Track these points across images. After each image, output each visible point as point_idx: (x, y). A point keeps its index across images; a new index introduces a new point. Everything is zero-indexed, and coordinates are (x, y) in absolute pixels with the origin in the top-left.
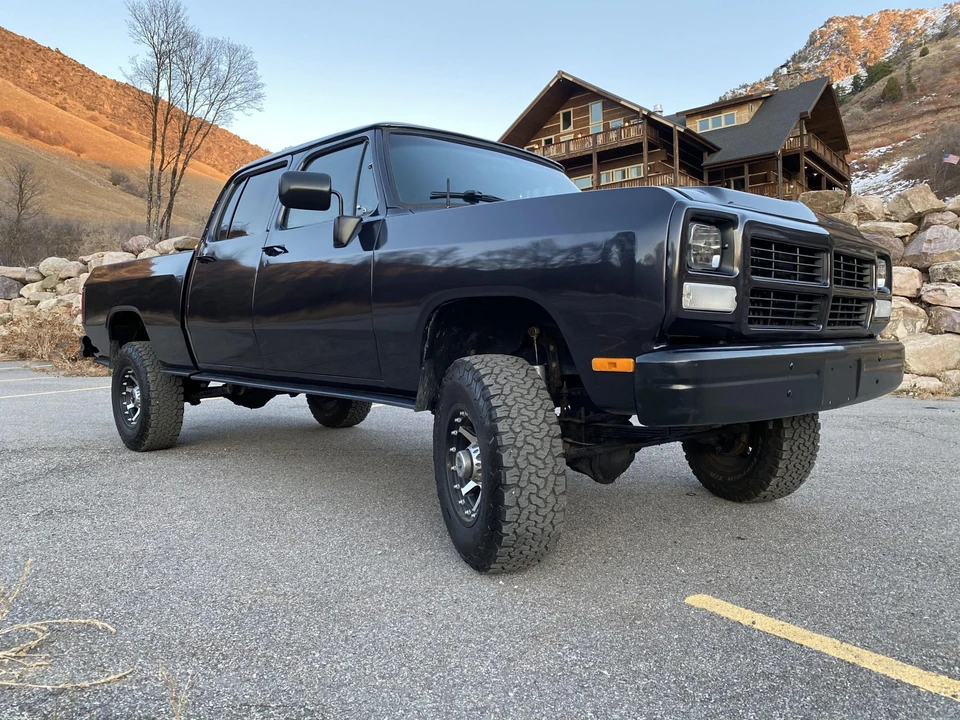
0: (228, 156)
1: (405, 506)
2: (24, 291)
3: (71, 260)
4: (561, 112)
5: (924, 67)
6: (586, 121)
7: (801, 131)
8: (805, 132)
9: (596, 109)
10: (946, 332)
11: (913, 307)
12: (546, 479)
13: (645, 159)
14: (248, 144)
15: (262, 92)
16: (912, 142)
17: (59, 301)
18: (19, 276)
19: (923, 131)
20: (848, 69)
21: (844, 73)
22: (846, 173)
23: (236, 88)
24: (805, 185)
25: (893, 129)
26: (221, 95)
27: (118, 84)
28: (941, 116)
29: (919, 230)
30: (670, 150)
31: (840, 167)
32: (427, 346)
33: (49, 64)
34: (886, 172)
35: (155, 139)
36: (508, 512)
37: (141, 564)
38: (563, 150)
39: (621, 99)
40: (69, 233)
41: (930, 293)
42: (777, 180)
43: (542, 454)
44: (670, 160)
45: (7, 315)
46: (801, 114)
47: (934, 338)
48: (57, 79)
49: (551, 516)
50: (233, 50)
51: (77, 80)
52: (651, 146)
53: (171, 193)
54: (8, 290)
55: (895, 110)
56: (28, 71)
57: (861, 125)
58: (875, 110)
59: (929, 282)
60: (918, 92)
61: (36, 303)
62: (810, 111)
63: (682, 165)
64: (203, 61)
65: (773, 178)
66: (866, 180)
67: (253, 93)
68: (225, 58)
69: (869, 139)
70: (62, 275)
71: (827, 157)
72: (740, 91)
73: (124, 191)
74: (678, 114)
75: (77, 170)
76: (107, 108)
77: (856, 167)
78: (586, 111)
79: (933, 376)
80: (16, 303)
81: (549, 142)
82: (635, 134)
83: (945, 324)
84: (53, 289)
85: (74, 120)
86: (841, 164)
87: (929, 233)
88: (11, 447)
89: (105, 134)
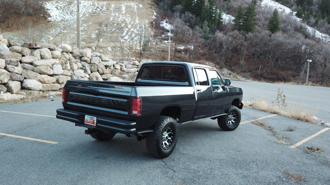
11: (8, 72)
83: (14, 78)
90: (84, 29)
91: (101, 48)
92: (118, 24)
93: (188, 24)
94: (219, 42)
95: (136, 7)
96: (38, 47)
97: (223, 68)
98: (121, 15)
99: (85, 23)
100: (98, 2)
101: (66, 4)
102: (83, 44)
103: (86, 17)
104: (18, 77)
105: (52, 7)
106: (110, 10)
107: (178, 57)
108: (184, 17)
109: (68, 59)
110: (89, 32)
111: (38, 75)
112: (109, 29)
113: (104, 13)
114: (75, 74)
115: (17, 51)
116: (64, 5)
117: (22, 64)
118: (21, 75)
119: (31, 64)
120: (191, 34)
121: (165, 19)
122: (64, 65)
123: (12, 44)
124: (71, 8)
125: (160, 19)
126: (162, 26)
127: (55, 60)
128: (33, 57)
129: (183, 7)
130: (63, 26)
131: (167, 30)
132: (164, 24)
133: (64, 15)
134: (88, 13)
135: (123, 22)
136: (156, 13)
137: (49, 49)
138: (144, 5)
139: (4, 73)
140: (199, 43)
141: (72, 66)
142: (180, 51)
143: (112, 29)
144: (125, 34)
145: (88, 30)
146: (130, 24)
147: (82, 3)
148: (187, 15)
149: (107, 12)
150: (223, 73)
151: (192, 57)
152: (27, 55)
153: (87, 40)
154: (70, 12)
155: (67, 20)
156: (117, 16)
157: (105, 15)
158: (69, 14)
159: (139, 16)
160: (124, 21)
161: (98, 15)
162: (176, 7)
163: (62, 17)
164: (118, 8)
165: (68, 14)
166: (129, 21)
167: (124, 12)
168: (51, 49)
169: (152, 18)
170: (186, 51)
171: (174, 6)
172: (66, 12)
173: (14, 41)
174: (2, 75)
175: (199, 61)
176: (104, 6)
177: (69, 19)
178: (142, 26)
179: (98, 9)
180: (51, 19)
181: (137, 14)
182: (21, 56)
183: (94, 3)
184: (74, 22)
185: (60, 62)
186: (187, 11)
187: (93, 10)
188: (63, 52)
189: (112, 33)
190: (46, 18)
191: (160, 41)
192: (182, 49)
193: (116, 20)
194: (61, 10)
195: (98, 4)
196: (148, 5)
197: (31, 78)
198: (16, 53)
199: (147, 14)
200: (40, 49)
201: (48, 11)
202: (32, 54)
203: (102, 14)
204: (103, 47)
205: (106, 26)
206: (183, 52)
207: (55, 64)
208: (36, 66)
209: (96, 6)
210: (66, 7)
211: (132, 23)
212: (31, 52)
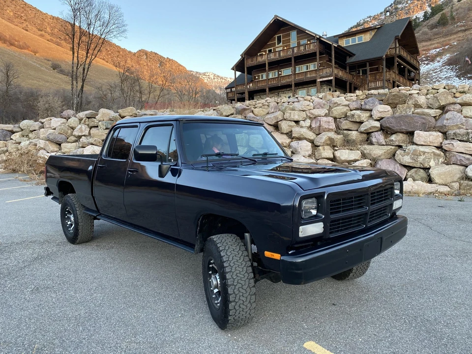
0: (110, 54)
1: (192, 284)
2: (13, 137)
3: (35, 121)
4: (276, 36)
5: (459, 8)
6: (289, 41)
7: (396, 45)
8: (398, 45)
9: (294, 34)
10: (453, 164)
11: (438, 152)
12: (247, 298)
13: (318, 60)
14: (120, 48)
15: (126, 28)
16: (452, 46)
17: (30, 143)
18: (10, 129)
19: (458, 41)
20: (421, 8)
21: (420, 10)
22: (418, 65)
23: (113, 27)
24: (397, 72)
25: (443, 39)
26: (106, 30)
27: (53, 17)
28: (467, 33)
29: (443, 113)
30: (331, 56)
31: (414, 63)
32: (199, 228)
33: (18, 7)
34: (439, 62)
35: (73, 53)
36: (231, 312)
37: (79, 323)
38: (277, 55)
39: (306, 30)
40: (32, 96)
41: (446, 144)
42: (383, 70)
43: (245, 287)
44: (330, 61)
45: (5, 149)
46: (396, 37)
47: (447, 167)
48: (22, 15)
49: (249, 311)
50: (111, 7)
51: (33, 16)
52: (321, 54)
53: (83, 80)
54: (5, 136)
55: (444, 30)
56: (8, 11)
57: (427, 37)
58: (434, 30)
59: (446, 139)
60: (456, 20)
61: (20, 143)
62: (400, 35)
63: (336, 63)
64: (96, 13)
65: (381, 69)
66: (429, 66)
67: (122, 30)
68: (107, 11)
69: (431, 45)
70: (31, 129)
71: (408, 57)
72: (367, 19)
73: (58, 72)
74: (334, 36)
75: (35, 62)
76: (48, 29)
77: (424, 59)
78: (289, 35)
79: (446, 185)
80: (9, 143)
81: (270, 51)
82: (313, 47)
83: (453, 160)
84: (27, 136)
85: (32, 36)
86: (415, 61)
87: (448, 115)
88: (15, 241)
89: (48, 43)
104: (458, 159)
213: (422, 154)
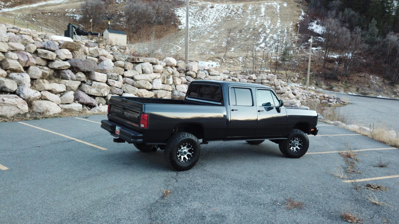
10: (114, 94)
29: (100, 61)
41: (110, 81)
83: (114, 91)
90: (214, 36)
91: (232, 59)
92: (254, 29)
93: (348, 25)
94: (392, 47)
95: (279, 6)
96: (141, 61)
97: (396, 84)
98: (259, 18)
99: (216, 30)
100: (233, 4)
101: (198, 9)
102: (212, 54)
103: (218, 23)
104: (117, 91)
105: (184, 13)
106: (247, 12)
107: (328, 69)
108: (342, 16)
109: (172, 73)
110: (220, 40)
111: (135, 89)
112: (243, 36)
113: (239, 16)
114: (177, 88)
115: (120, 66)
116: (196, 10)
117: (124, 78)
118: (121, 88)
119: (132, 78)
120: (350, 39)
121: (316, 20)
122: (166, 80)
123: (117, 59)
124: (203, 13)
125: (309, 21)
126: (310, 29)
127: (156, 75)
128: (135, 71)
129: (342, 3)
130: (193, 34)
131: (317, 33)
132: (313, 27)
133: (195, 22)
134: (221, 18)
135: (260, 27)
136: (305, 12)
137: (150, 63)
138: (290, 3)
139: (104, 87)
140: (360, 49)
141: (175, 81)
142: (332, 61)
143: (247, 35)
144: (261, 40)
145: (219, 38)
146: (269, 29)
147: (216, 7)
148: (348, 13)
149: (243, 15)
150: (394, 90)
151: (349, 69)
152: (129, 69)
153: (216, 49)
154: (201, 18)
155: (198, 28)
156: (254, 19)
157: (240, 18)
158: (201, 20)
159: (281, 17)
160: (262, 25)
161: (232, 19)
162: (332, 3)
163: (193, 24)
164: (257, 10)
165: (199, 20)
166: (268, 25)
167: (263, 14)
168: (153, 64)
169: (298, 19)
170: (340, 60)
171: (329, 2)
172: (197, 18)
173: (119, 56)
174: (102, 89)
175: (359, 74)
176: (240, 9)
177: (200, 26)
178: (285, 30)
179: (233, 13)
180: (182, 27)
181: (279, 16)
182: (124, 70)
183: (229, 5)
184: (205, 29)
185: (162, 76)
186: (348, 7)
187: (227, 14)
188: (167, 66)
189: (246, 41)
190: (176, 26)
191: (306, 48)
192: (335, 58)
193: (253, 24)
194: (193, 16)
195: (233, 6)
196: (294, 3)
197: (129, 92)
198: (119, 68)
199: (293, 15)
200: (143, 63)
201: (179, 18)
202: (134, 69)
203: (236, 18)
204: (233, 58)
205: (240, 32)
206: (336, 62)
207: (156, 78)
208: (136, 80)
209: (231, 8)
210: (198, 13)
211: (272, 27)
212: (134, 67)
213: (103, 88)
